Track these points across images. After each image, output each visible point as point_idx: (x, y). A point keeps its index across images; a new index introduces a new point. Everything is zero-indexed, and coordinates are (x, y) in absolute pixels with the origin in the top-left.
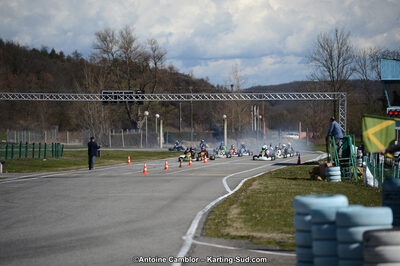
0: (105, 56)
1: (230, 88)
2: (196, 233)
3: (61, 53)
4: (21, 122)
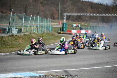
0: (115, 4)
3: (103, 4)
4: (93, 21)
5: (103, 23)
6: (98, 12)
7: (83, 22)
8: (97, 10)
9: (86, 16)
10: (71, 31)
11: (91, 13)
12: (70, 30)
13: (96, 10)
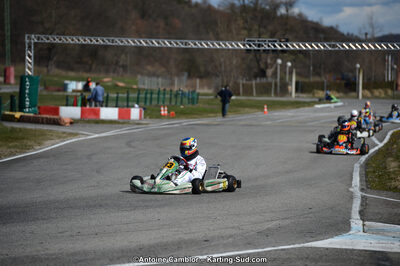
1: (363, 37)
2: (361, 185)
4: (149, 68)
5: (189, 76)
6: (171, 34)
7: (107, 72)
8: (167, 24)
9: (123, 49)
10: (56, 111)
11: (139, 35)
12: (51, 104)
13: (162, 24)
